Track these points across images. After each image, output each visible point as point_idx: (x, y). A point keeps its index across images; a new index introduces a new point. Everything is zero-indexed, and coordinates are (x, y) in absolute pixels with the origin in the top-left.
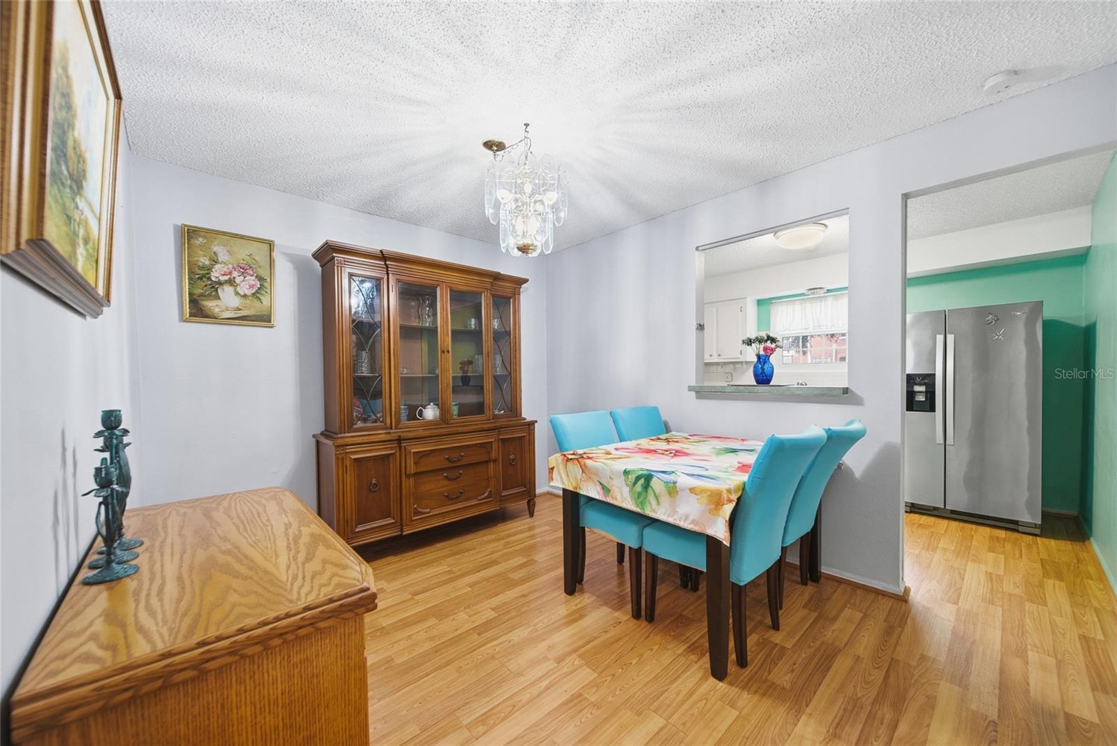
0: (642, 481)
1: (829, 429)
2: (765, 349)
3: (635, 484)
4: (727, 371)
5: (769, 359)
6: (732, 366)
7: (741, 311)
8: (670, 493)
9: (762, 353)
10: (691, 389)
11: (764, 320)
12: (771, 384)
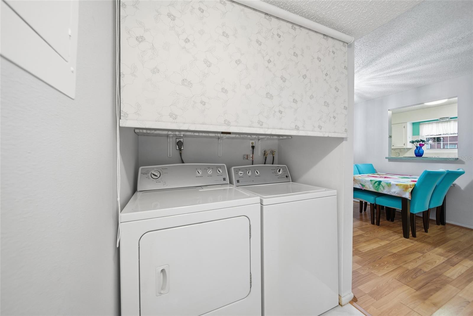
0: (378, 183)
1: (448, 170)
2: (420, 145)
3: (375, 184)
4: (396, 152)
5: (421, 148)
6: (399, 150)
7: (404, 128)
8: (388, 186)
9: (418, 146)
10: (386, 158)
11: (416, 131)
12: (423, 156)
